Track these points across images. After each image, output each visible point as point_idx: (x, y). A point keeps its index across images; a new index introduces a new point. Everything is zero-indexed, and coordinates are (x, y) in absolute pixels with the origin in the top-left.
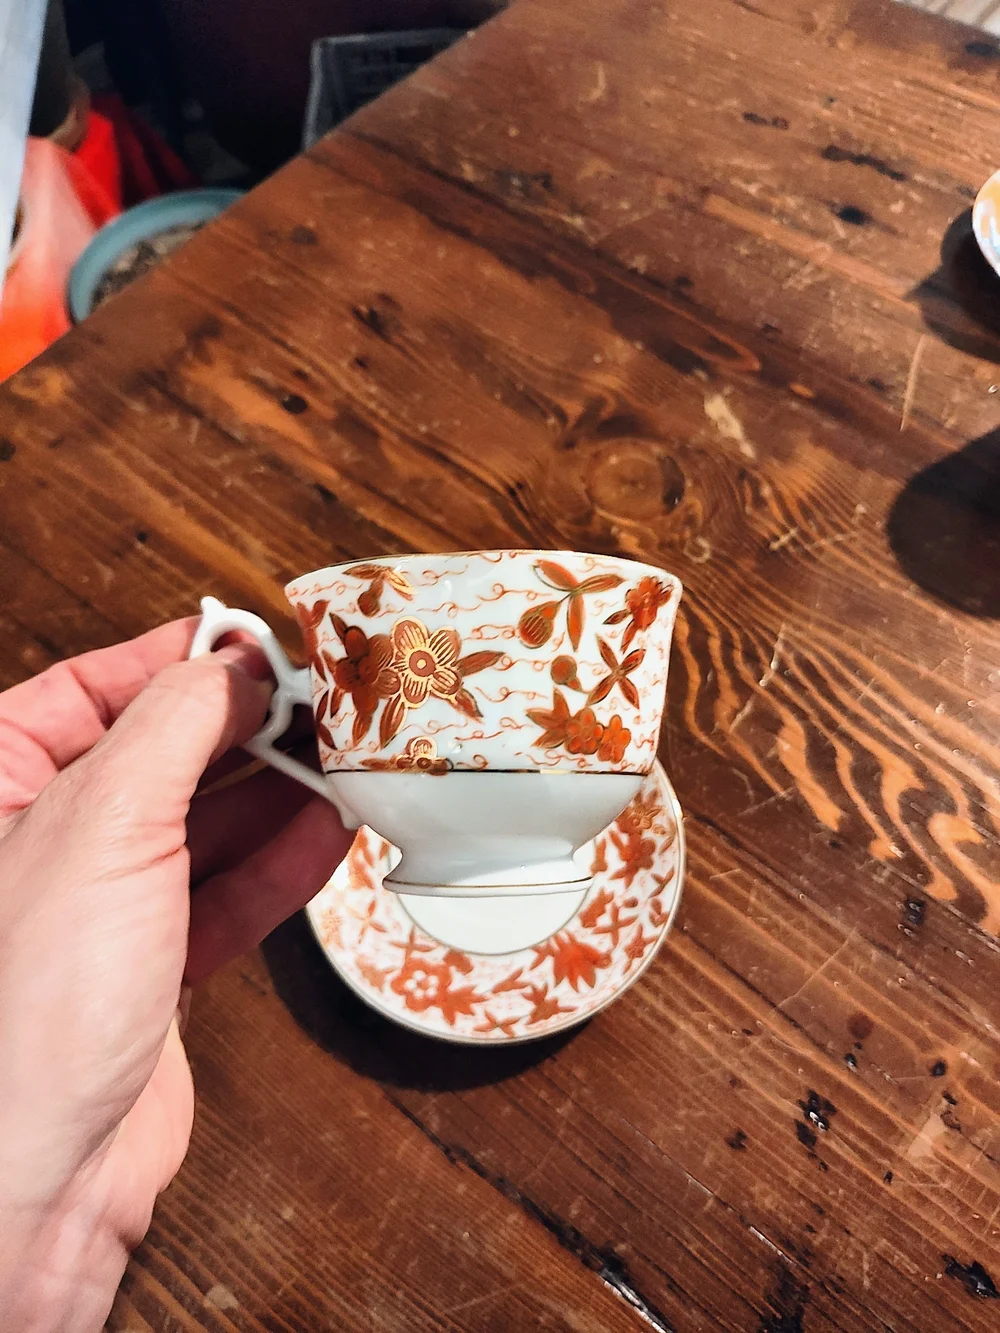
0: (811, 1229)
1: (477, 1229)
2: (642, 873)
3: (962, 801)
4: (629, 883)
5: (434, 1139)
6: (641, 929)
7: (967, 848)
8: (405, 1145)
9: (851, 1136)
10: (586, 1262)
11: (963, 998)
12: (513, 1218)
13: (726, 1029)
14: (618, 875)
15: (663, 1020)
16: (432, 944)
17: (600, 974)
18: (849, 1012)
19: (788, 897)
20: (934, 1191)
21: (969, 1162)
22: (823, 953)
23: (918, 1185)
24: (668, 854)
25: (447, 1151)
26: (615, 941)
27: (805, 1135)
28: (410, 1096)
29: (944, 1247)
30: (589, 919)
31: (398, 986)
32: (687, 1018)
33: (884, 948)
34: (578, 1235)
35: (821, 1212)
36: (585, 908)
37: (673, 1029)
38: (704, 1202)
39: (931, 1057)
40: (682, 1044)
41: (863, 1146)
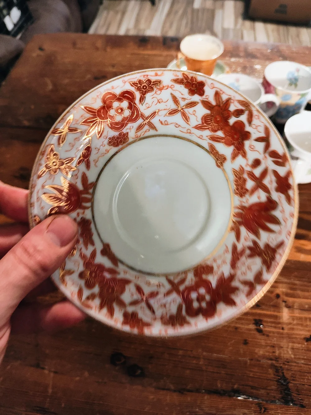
0: (274, 352)
1: (199, 406)
5: (175, 391)
9: (269, 324)
10: (230, 396)
12: (206, 397)
20: (294, 325)
21: (297, 314)
23: (290, 326)
25: (180, 392)
27: (260, 331)
29: (303, 337)
34: (224, 391)
35: (274, 347)
38: (247, 362)
39: (274, 294)
41: (273, 325)
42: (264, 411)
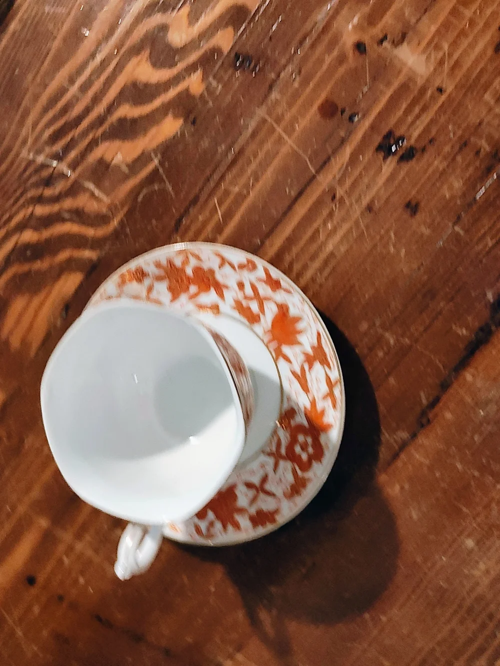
0: (478, 153)
1: (478, 404)
2: (219, 277)
3: (158, 19)
4: (227, 287)
5: (414, 436)
6: (260, 280)
7: (193, 18)
8: (418, 457)
9: (410, 119)
11: (308, 25)
12: (468, 376)
13: (331, 215)
14: (221, 295)
15: (326, 262)
16: (276, 439)
17: (293, 312)
18: (318, 117)
19: (234, 162)
20: (450, 55)
21: (429, 28)
22: (276, 135)
23: (446, 67)
24: (202, 257)
25: (422, 426)
26: (268, 299)
27: (408, 155)
28: (384, 453)
29: (490, 52)
30: (253, 319)
31: (306, 466)
32: (324, 244)
33: (271, 88)
34: (481, 329)
35: (465, 144)
36: (245, 321)
37: (332, 254)
38: (458, 234)
39: (350, 53)
40: (343, 249)
41: (417, 110)
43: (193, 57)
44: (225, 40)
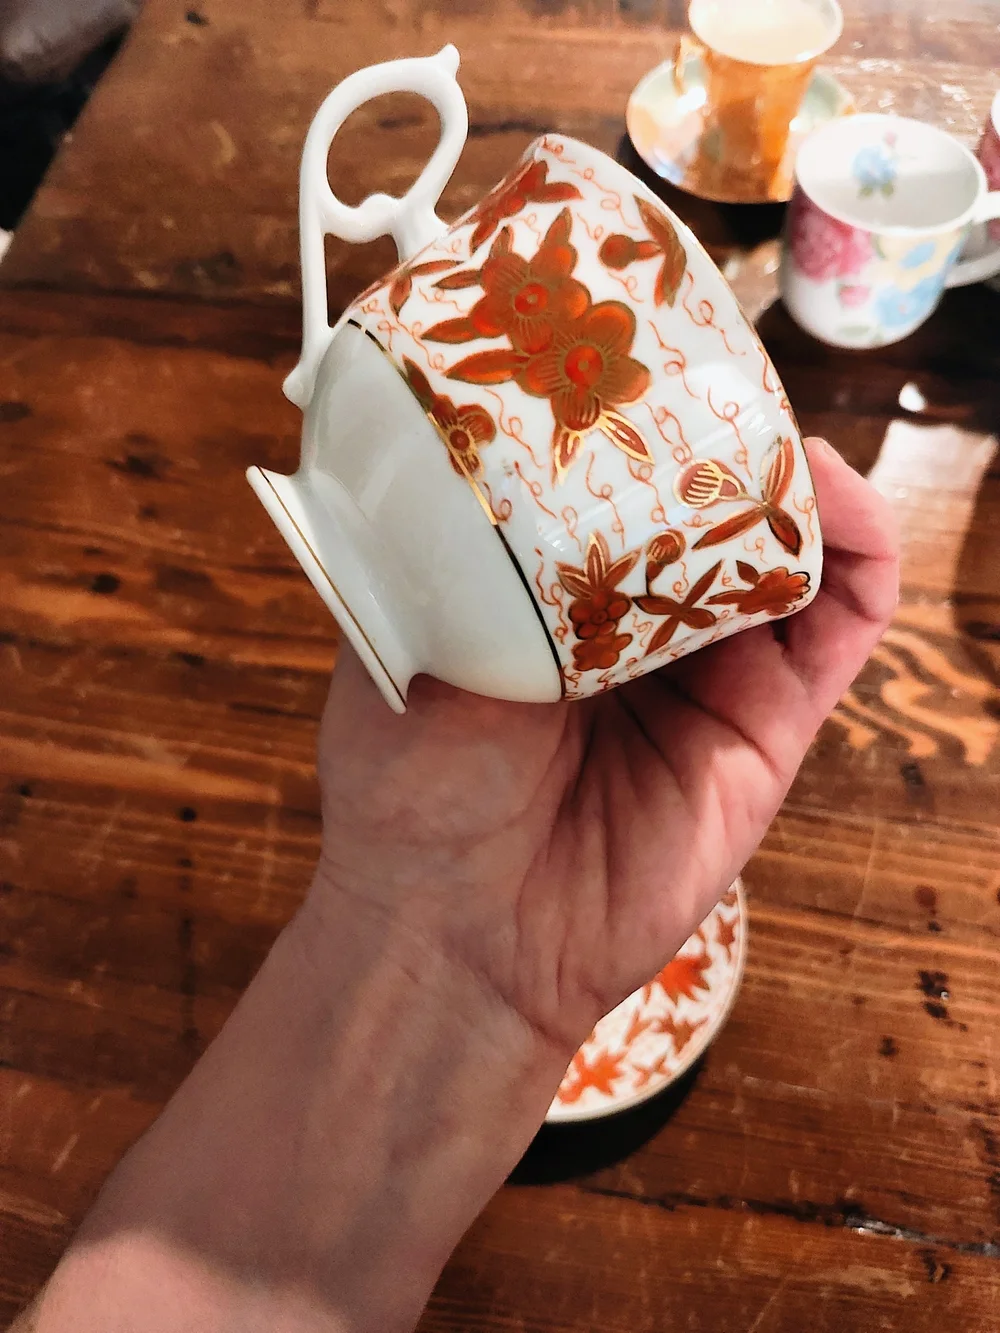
0: (982, 1084)
1: (728, 1255)
3: (897, 665)
5: (645, 1200)
6: (719, 916)
7: (922, 702)
8: (623, 1221)
9: (970, 990)
10: (829, 1223)
11: (987, 828)
12: (749, 1224)
13: (825, 960)
15: (774, 983)
17: (708, 975)
18: (911, 889)
19: (811, 819)
22: (864, 850)
25: (662, 1203)
26: (702, 938)
27: (938, 1012)
28: (604, 1178)
32: (793, 970)
33: (908, 821)
34: (810, 1205)
35: (981, 1065)
37: (785, 986)
38: (891, 1114)
40: (800, 995)
41: (984, 992)
42: (944, 1277)
43: (886, 722)
44: (922, 747)
